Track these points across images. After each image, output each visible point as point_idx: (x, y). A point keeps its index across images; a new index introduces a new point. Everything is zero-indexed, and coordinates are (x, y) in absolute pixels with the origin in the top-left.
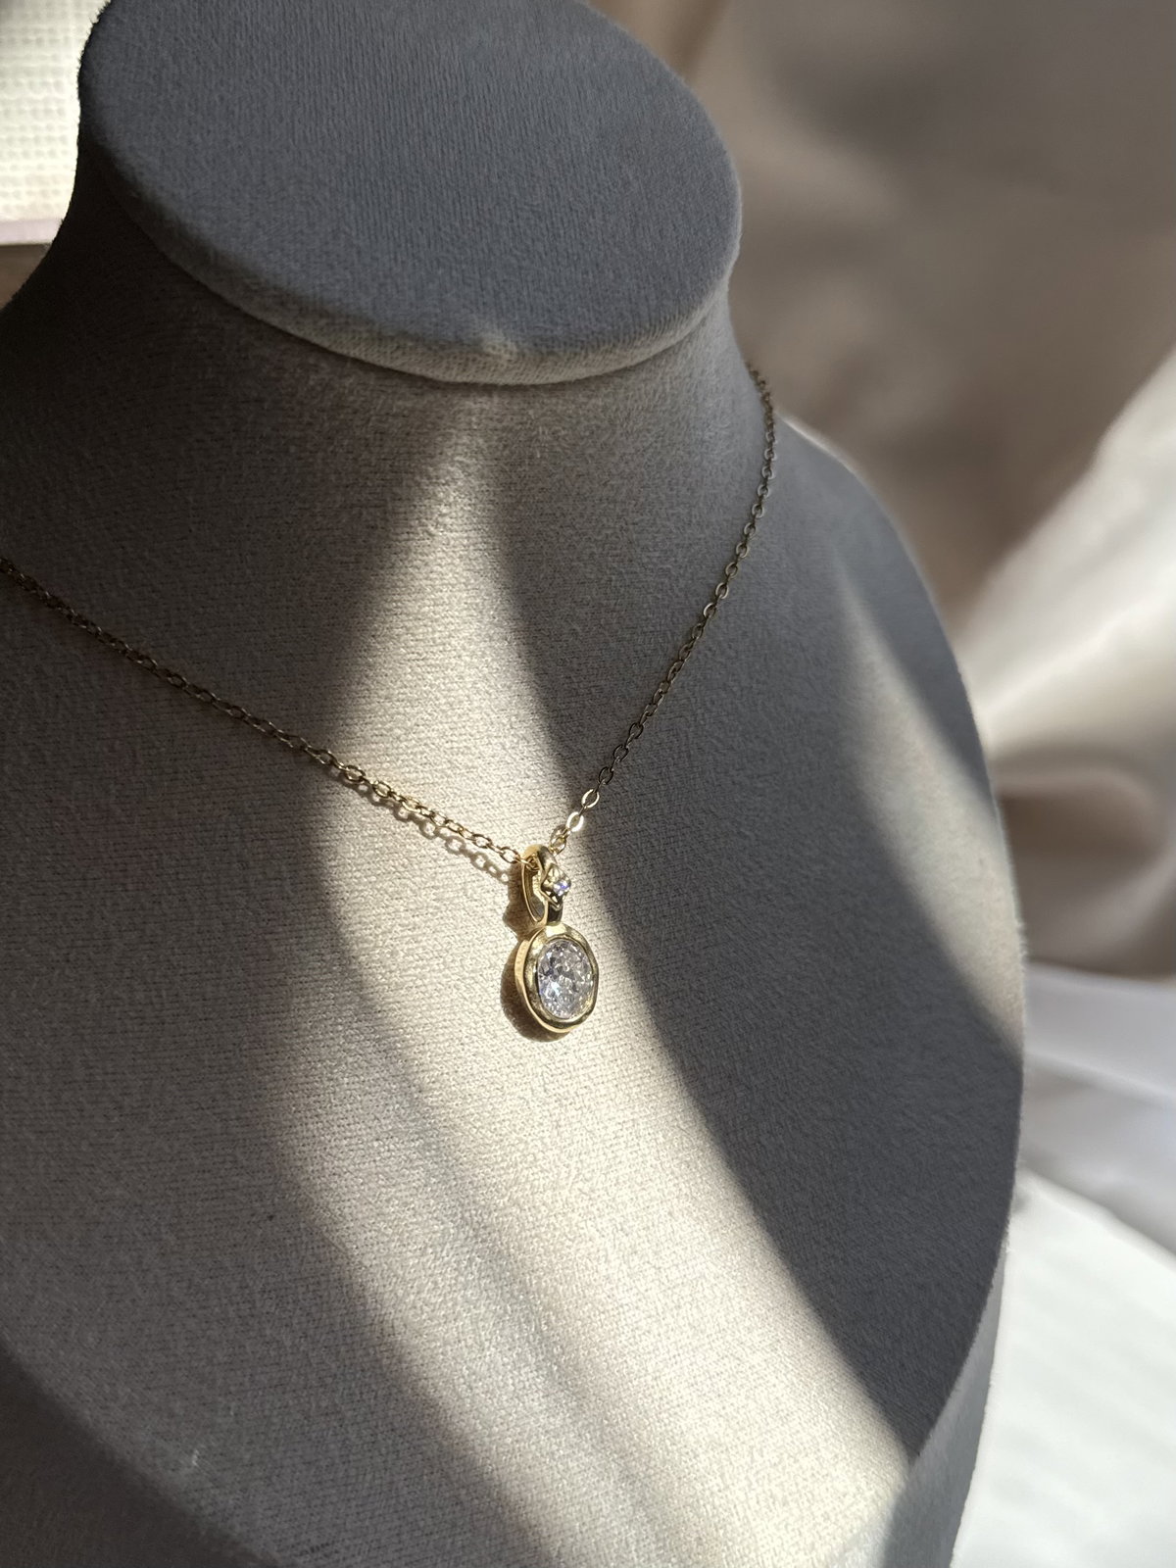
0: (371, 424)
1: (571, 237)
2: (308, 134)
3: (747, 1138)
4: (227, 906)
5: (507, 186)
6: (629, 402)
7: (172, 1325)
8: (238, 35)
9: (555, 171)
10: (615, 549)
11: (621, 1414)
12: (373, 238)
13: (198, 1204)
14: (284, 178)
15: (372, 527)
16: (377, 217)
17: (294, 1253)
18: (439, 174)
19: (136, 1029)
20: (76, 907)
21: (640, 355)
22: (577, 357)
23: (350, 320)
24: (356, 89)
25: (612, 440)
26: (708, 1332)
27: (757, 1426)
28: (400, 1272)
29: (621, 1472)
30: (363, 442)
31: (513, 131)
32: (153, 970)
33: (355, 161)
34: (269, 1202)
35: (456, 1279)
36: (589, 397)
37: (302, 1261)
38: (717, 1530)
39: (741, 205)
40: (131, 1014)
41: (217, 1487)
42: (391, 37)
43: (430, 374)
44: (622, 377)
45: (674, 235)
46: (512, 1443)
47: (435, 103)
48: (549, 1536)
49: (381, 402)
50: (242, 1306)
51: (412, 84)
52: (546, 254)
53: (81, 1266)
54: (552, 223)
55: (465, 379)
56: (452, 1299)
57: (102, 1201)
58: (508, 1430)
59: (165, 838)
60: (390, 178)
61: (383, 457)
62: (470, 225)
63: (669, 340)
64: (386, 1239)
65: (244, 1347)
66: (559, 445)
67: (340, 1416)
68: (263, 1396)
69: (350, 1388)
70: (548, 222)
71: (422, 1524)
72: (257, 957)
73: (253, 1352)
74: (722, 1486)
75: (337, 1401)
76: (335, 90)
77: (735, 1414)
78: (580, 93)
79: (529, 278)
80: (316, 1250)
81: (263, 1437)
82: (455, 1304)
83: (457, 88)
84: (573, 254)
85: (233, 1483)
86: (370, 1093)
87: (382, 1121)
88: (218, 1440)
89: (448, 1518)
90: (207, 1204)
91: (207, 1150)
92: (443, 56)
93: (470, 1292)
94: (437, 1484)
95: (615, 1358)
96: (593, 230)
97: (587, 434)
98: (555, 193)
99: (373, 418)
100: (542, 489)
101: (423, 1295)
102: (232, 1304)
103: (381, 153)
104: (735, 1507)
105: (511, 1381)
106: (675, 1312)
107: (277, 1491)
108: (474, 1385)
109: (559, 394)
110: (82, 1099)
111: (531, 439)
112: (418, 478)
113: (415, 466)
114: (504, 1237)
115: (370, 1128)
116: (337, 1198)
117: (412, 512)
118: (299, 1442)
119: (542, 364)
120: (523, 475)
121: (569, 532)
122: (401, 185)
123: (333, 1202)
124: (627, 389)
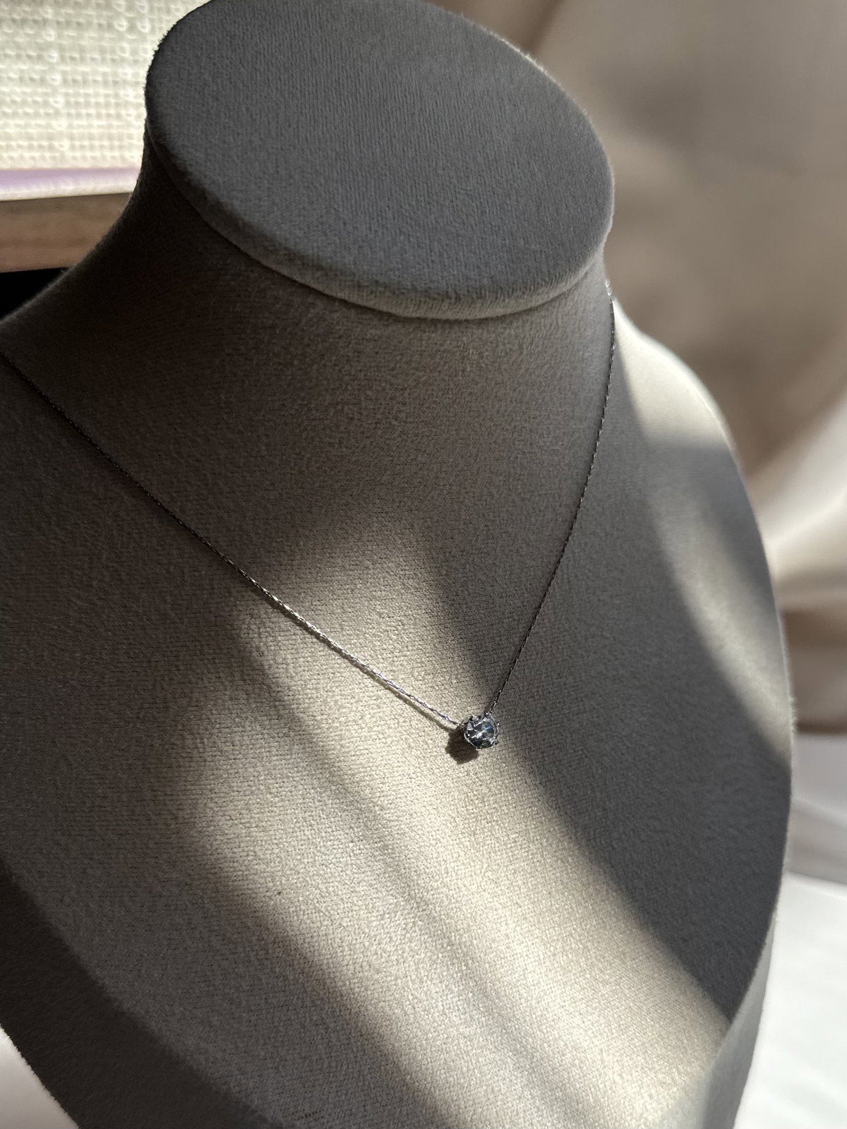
0: (351, 346)
1: (493, 213)
2: (309, 137)
3: (603, 842)
4: (249, 682)
5: (449, 176)
6: (532, 333)
7: (212, 965)
8: (258, 62)
9: (483, 165)
10: (521, 436)
11: (514, 1026)
12: (354, 212)
13: (230, 884)
14: (292, 169)
15: (351, 419)
16: (358, 197)
17: (295, 918)
18: (401, 167)
19: (187, 764)
20: (144, 680)
21: (541, 299)
22: (498, 301)
23: (338, 273)
24: (343, 103)
26: (574, 972)
27: (605, 1035)
28: (367, 931)
29: (514, 1064)
30: (346, 358)
31: (453, 135)
32: (198, 725)
33: (342, 157)
34: (278, 883)
35: (405, 935)
36: (505, 329)
37: (301, 922)
38: (578, 1104)
39: (614, 191)
40: (183, 754)
41: (242, 1074)
42: (367, 64)
43: (393, 311)
44: (528, 315)
45: (567, 212)
46: (441, 1044)
47: (398, 115)
48: (466, 1107)
49: (359, 329)
50: (260, 953)
51: (382, 100)
52: (476, 225)
53: (149, 925)
54: (481, 203)
55: (418, 315)
56: (401, 949)
57: (164, 881)
58: (439, 1036)
59: (206, 634)
60: (367, 169)
61: (359, 368)
62: (423, 205)
63: (563, 287)
64: (357, 908)
65: (261, 980)
66: (484, 363)
67: (325, 1026)
68: (273, 1013)
69: (332, 1008)
70: (478, 203)
71: (380, 1099)
72: (270, 717)
73: (267, 983)
74: (581, 1075)
76: (327, 103)
77: (591, 1027)
79: (464, 244)
80: (310, 915)
81: (273, 1040)
82: (403, 952)
83: (414, 104)
84: (495, 226)
85: (253, 1071)
86: (347, 810)
87: (356, 829)
88: (243, 1042)
89: (397, 1095)
90: (236, 884)
91: (235, 847)
92: (404, 80)
93: (415, 943)
94: (390, 1072)
95: (511, 989)
96: (510, 208)
97: (503, 354)
98: (483, 181)
99: (354, 341)
100: (471, 393)
101: (382, 946)
102: (253, 951)
103: (360, 151)
104: (590, 1089)
105: (441, 1003)
106: (552, 958)
108: (416, 1006)
109: (484, 327)
110: (149, 812)
111: (463, 358)
112: (384, 384)
113: (382, 376)
114: (437, 908)
115: (347, 834)
116: (325, 881)
117: (379, 408)
118: (298, 1044)
119: (473, 306)
120: (457, 383)
121: (489, 423)
122: (374, 174)
123: (322, 883)
124: (532, 323)
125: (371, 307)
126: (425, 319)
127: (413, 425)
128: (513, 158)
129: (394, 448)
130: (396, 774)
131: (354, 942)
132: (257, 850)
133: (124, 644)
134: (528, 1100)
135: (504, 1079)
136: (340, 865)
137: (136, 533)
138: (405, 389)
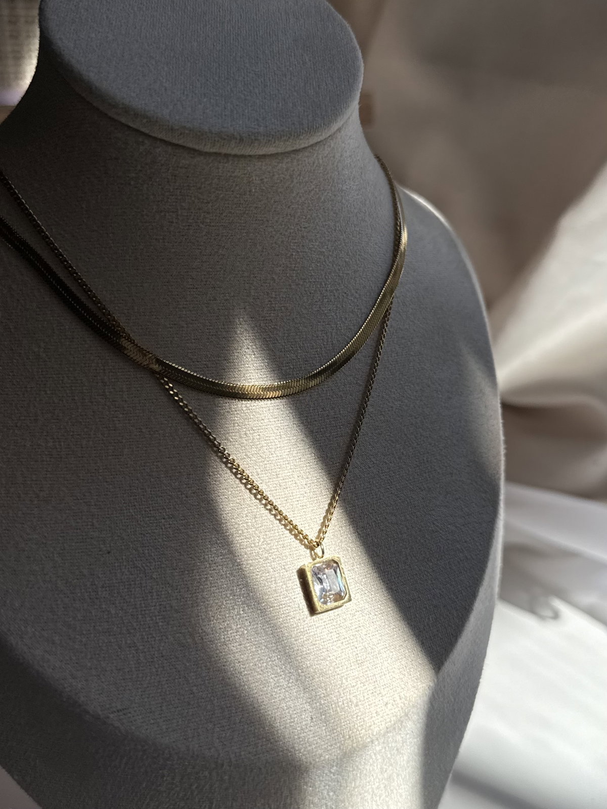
0: (170, 171)
1: (273, 86)
2: (148, 35)
4: (95, 403)
5: (244, 62)
6: (300, 167)
7: (57, 600)
9: (269, 56)
10: (295, 239)
13: (73, 544)
15: (171, 222)
18: (210, 55)
19: (48, 459)
20: (22, 401)
21: (303, 143)
22: (270, 142)
25: (291, 186)
28: (171, 582)
30: (166, 180)
31: (250, 37)
32: (58, 432)
33: (169, 48)
34: (108, 545)
35: (199, 587)
36: (278, 163)
37: (123, 574)
38: (321, 716)
40: (46, 453)
43: (197, 147)
44: (295, 154)
45: (326, 88)
48: (236, 712)
49: (174, 160)
50: (92, 594)
53: (14, 570)
54: (264, 80)
57: (27, 540)
59: (66, 369)
60: (186, 56)
61: (176, 187)
62: (223, 79)
63: (319, 137)
65: (92, 613)
66: (265, 186)
67: (136, 648)
68: (99, 636)
69: (142, 635)
70: (262, 79)
72: (109, 429)
73: (96, 616)
74: (326, 694)
75: (135, 641)
76: (164, 14)
78: (287, 20)
79: (250, 105)
80: (130, 569)
81: (97, 656)
82: (197, 599)
83: (225, 16)
84: (273, 95)
85: (81, 677)
86: (161, 496)
87: (167, 510)
88: (75, 656)
90: (77, 544)
91: (79, 519)
94: (182, 684)
97: (279, 181)
98: (268, 66)
99: (171, 168)
100: (256, 207)
101: (181, 593)
102: (87, 592)
103: (183, 45)
107: (102, 682)
108: (204, 638)
109: (263, 160)
110: (19, 492)
111: (249, 182)
112: (193, 199)
113: (192, 193)
114: (224, 569)
115: (161, 513)
116: (142, 545)
117: (190, 215)
118: (115, 659)
119: (252, 145)
120: (246, 199)
121: (270, 229)
122: (191, 59)
123: (140, 547)
124: (298, 160)
125: (182, 144)
126: (220, 154)
127: (215, 228)
128: (291, 52)
129: (202, 244)
130: (199, 472)
131: (161, 589)
132: (94, 522)
133: (10, 375)
134: (284, 710)
135: (267, 694)
136: (155, 535)
137: (23, 300)
138: (209, 203)
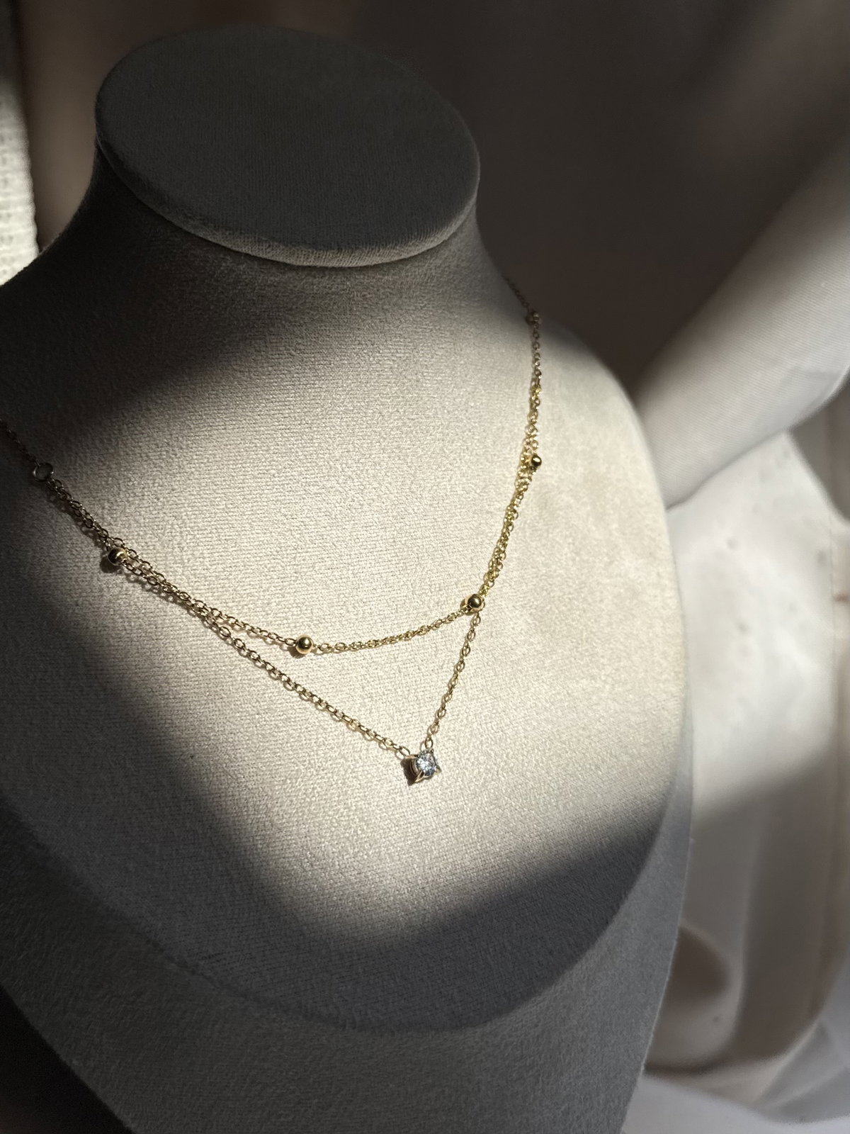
17: (205, 780)
41: (152, 916)
46: (337, 900)
55: (308, 264)
58: (335, 892)
89: (295, 943)
